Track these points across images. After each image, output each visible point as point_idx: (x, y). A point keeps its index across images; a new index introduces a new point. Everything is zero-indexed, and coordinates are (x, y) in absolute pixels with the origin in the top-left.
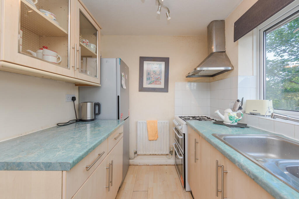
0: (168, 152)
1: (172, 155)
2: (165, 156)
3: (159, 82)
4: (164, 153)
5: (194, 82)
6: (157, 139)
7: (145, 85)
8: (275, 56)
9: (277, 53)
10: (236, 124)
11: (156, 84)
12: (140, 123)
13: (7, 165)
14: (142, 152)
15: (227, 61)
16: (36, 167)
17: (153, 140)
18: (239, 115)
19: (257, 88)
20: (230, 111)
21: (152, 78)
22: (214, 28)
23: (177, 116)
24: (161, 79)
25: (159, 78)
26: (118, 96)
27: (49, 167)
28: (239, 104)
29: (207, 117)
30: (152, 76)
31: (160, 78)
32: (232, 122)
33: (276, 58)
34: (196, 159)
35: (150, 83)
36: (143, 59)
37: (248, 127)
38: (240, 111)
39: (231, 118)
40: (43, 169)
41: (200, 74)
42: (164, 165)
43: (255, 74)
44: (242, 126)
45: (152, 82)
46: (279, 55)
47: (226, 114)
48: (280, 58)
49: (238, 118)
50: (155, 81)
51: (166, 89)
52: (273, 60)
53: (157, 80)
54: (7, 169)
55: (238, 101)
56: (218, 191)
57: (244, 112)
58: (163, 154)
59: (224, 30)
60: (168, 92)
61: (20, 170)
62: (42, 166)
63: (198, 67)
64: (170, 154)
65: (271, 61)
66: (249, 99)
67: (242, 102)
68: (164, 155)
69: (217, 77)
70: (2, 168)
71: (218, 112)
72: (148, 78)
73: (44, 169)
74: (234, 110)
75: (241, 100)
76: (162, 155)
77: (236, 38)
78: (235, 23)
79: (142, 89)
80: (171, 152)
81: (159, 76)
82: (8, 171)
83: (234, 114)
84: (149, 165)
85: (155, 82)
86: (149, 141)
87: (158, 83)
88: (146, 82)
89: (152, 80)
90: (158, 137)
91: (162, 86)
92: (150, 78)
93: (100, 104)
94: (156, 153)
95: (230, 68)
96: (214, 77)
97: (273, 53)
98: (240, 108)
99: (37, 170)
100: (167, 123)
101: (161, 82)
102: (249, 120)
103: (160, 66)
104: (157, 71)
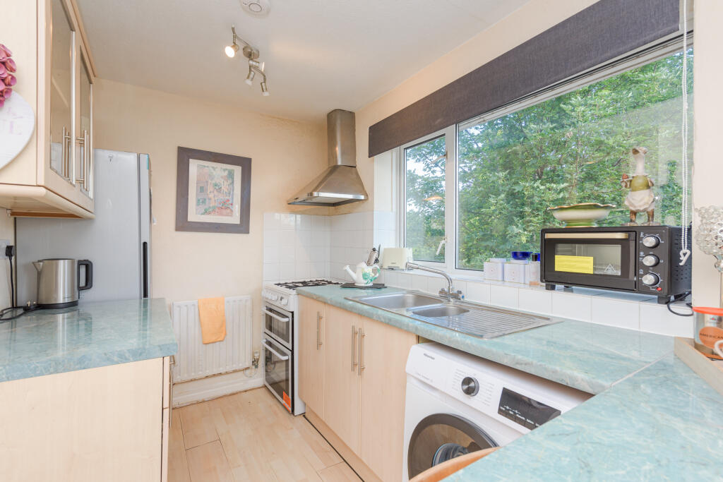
0: (248, 363)
1: (257, 367)
2: (240, 374)
3: (229, 211)
4: (241, 366)
5: (301, 213)
6: (224, 338)
7: (194, 216)
8: (425, 170)
9: (428, 165)
10: (371, 284)
11: (221, 214)
12: (179, 307)
13: (56, 363)
14: (186, 375)
15: (358, 185)
16: (116, 359)
17: (213, 343)
18: (375, 271)
19: (396, 230)
20: (364, 265)
21: (210, 199)
22: (338, 122)
23: (271, 284)
24: (232, 204)
25: (228, 200)
26: (145, 244)
27: (141, 354)
28: (375, 255)
29: (327, 281)
30: (211, 196)
31: (230, 202)
32: (366, 282)
33: (426, 173)
34: (319, 344)
35: (206, 212)
36: (185, 155)
37: (386, 287)
38: (376, 266)
39: (365, 276)
40: (129, 360)
41: (314, 200)
42: (240, 392)
43: (394, 210)
44: (378, 286)
45: (210, 210)
46: (430, 168)
47: (358, 270)
48: (431, 175)
49: (373, 275)
50: (219, 208)
51: (243, 227)
52: (423, 176)
53: (225, 206)
54: (56, 371)
55: (374, 250)
56: (354, 365)
57: (381, 267)
58: (237, 368)
59: (354, 130)
60: (248, 233)
61: (84, 368)
62: (127, 355)
63: (315, 190)
64: (254, 367)
65: (420, 177)
66: (386, 247)
67: (379, 252)
68: (240, 371)
69: (342, 207)
70: (44, 371)
71: (347, 268)
72: (201, 201)
73: (131, 359)
74: (368, 264)
75: (377, 249)
76: (235, 371)
77: (372, 153)
78: (370, 128)
79: (183, 224)
80: (255, 362)
81: (227, 198)
82: (58, 375)
83: (369, 270)
84: (204, 401)
85: (217, 210)
86: (204, 346)
87: (224, 211)
88: (197, 210)
89: (211, 205)
90: (226, 334)
91: (235, 219)
92: (205, 200)
93: (91, 262)
94: (222, 370)
95: (362, 197)
96: (337, 207)
97: (421, 165)
98: (377, 261)
99: (117, 363)
100: (246, 301)
101: (232, 211)
102: (387, 278)
103: (231, 175)
104: (225, 187)
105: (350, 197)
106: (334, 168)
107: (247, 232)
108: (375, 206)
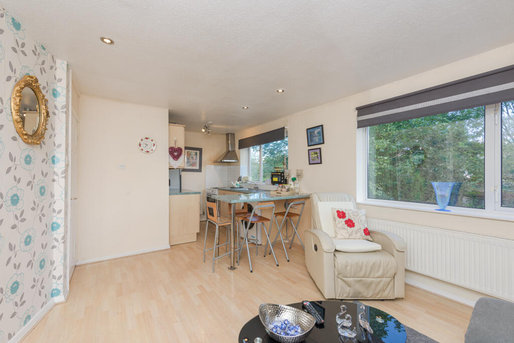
3: (195, 165)
5: (218, 165)
7: (186, 167)
10: (239, 187)
11: (193, 166)
15: (236, 157)
18: (240, 183)
20: (236, 181)
21: (190, 162)
30: (191, 160)
31: (196, 163)
32: (237, 186)
35: (189, 166)
41: (222, 162)
47: (235, 183)
50: (193, 164)
51: (200, 170)
55: (240, 177)
57: (242, 182)
59: (234, 140)
63: (222, 159)
66: (244, 176)
71: (232, 183)
72: (188, 162)
74: (238, 181)
78: (239, 140)
81: (195, 161)
83: (238, 183)
88: (187, 165)
89: (191, 164)
91: (197, 168)
95: (237, 161)
98: (241, 180)
101: (197, 165)
103: (196, 154)
104: (194, 157)
105: (234, 161)
106: (229, 151)
107: (201, 172)
108: (241, 164)
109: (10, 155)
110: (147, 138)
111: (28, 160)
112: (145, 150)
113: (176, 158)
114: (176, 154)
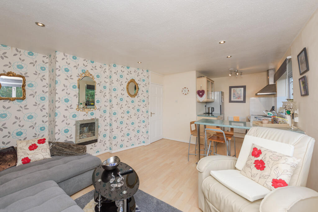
5: (262, 97)
7: (232, 100)
26: (221, 105)
35: (236, 99)
36: (231, 88)
43: (287, 96)
71: (264, 111)
91: (242, 100)
92: (235, 96)
93: (214, 108)
95: (275, 93)
103: (241, 90)
104: (239, 93)
107: (245, 102)
109: (126, 101)
110: (185, 88)
111: (133, 102)
112: (185, 93)
113: (201, 96)
114: (201, 94)
